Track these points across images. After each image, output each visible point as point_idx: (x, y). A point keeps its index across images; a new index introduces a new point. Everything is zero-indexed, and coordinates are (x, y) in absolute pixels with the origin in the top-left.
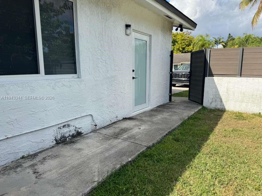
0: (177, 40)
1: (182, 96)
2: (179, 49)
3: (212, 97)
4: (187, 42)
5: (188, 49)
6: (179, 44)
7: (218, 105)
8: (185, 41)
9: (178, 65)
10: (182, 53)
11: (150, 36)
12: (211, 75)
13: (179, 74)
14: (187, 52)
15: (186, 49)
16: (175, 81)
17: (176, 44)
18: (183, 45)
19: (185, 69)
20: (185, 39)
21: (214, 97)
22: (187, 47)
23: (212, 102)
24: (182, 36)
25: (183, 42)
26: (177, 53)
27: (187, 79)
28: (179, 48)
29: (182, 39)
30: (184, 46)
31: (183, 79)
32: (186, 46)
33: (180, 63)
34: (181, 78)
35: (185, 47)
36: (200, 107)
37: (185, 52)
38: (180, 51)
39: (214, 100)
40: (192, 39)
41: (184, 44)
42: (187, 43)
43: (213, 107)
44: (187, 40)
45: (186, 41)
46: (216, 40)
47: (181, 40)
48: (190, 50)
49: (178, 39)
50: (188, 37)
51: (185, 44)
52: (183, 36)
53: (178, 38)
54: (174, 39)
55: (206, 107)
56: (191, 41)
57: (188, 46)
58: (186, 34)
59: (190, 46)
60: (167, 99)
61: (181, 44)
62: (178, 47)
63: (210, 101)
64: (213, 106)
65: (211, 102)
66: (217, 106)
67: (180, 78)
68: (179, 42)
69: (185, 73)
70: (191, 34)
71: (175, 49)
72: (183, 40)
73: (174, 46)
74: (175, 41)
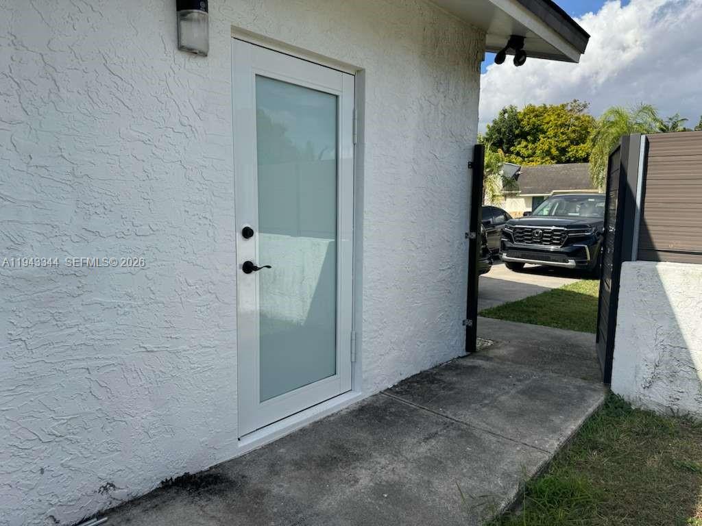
0: (545, 127)
1: (532, 317)
2: (548, 153)
3: (653, 356)
4: (574, 131)
5: (577, 151)
6: (549, 138)
7: (685, 395)
8: (568, 129)
9: (543, 197)
10: (559, 162)
11: (358, 73)
12: (650, 253)
13: (533, 229)
14: (573, 159)
15: (571, 153)
16: (519, 253)
17: (541, 136)
18: (563, 141)
19: (555, 215)
20: (567, 123)
21: (667, 358)
22: (573, 147)
23: (655, 378)
24: (558, 115)
25: (563, 133)
26: (542, 163)
27: (559, 247)
28: (550, 148)
29: (559, 123)
30: (565, 144)
31: (547, 247)
32: (572, 143)
33: (550, 192)
34: (540, 243)
35: (568, 146)
36: (596, 401)
37: (568, 161)
38: (553, 158)
39: (663, 370)
40: (588, 122)
41: (564, 137)
42: (573, 136)
43: (659, 404)
44: (574, 126)
45: (570, 128)
46: (665, 126)
47: (556, 126)
48: (583, 155)
49: (548, 123)
50: (578, 118)
51: (568, 138)
52: (562, 117)
53: (547, 120)
54: (534, 125)
55: (626, 399)
56: (586, 128)
57: (577, 144)
58: (571, 110)
59: (584, 143)
60: (453, 343)
61: (555, 136)
62: (546, 147)
63: (646, 373)
64: (658, 398)
65: (649, 377)
66: (678, 402)
67: (536, 242)
68: (551, 133)
69: (556, 226)
70: (586, 110)
71: (538, 152)
72: (562, 125)
73: (533, 143)
74: (537, 129)
